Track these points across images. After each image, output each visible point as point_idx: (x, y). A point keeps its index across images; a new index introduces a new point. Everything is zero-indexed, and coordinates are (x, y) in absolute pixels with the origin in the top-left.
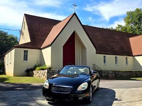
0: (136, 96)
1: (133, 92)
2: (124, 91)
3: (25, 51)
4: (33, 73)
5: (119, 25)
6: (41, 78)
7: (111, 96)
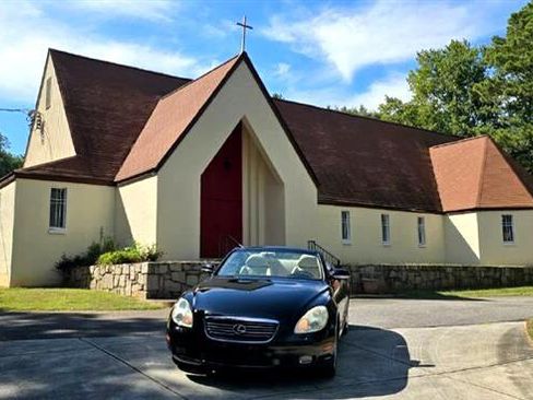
0: (477, 352)
1: (462, 338)
2: (431, 337)
3: (53, 190)
4: (89, 274)
5: (389, 100)
6: (122, 293)
7: (396, 354)
